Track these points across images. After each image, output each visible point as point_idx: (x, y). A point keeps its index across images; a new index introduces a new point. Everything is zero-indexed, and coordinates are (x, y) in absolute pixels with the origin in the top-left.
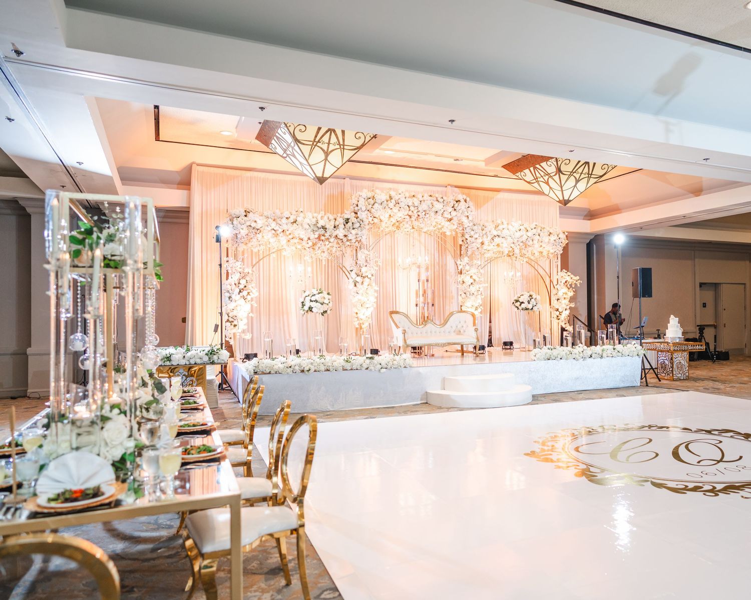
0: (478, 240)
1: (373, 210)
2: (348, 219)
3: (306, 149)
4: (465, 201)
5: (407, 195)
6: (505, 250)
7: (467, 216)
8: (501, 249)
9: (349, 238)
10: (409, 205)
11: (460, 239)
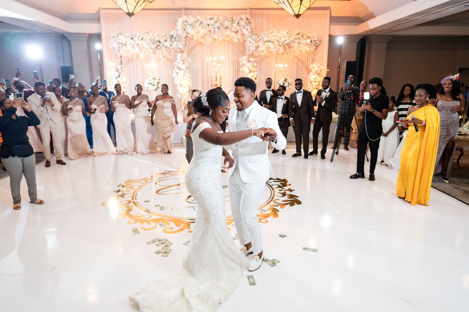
0: (254, 45)
1: (186, 29)
2: (173, 35)
4: (247, 19)
5: (208, 18)
6: (273, 50)
7: (247, 29)
8: (270, 50)
9: (173, 47)
10: (209, 24)
11: (246, 44)
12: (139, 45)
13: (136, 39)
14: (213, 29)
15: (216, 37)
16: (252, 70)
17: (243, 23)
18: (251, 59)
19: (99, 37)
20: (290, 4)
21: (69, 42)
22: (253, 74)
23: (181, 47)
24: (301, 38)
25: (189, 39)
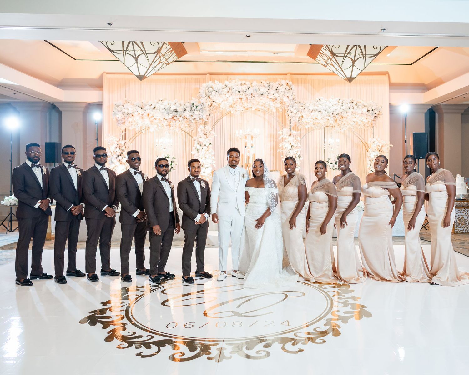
0: (297, 115)
1: (211, 96)
2: (194, 104)
3: (120, 56)
4: (287, 84)
5: (240, 83)
6: (321, 121)
7: (287, 96)
8: (317, 121)
9: (193, 118)
10: (239, 91)
11: (287, 115)
12: (150, 116)
13: (147, 108)
14: (245, 96)
15: (248, 105)
16: (295, 145)
17: (282, 89)
18: (293, 132)
19: (99, 105)
20: (340, 65)
21: (60, 113)
22: (297, 150)
23: (205, 118)
24: (355, 107)
25: (214, 108)
